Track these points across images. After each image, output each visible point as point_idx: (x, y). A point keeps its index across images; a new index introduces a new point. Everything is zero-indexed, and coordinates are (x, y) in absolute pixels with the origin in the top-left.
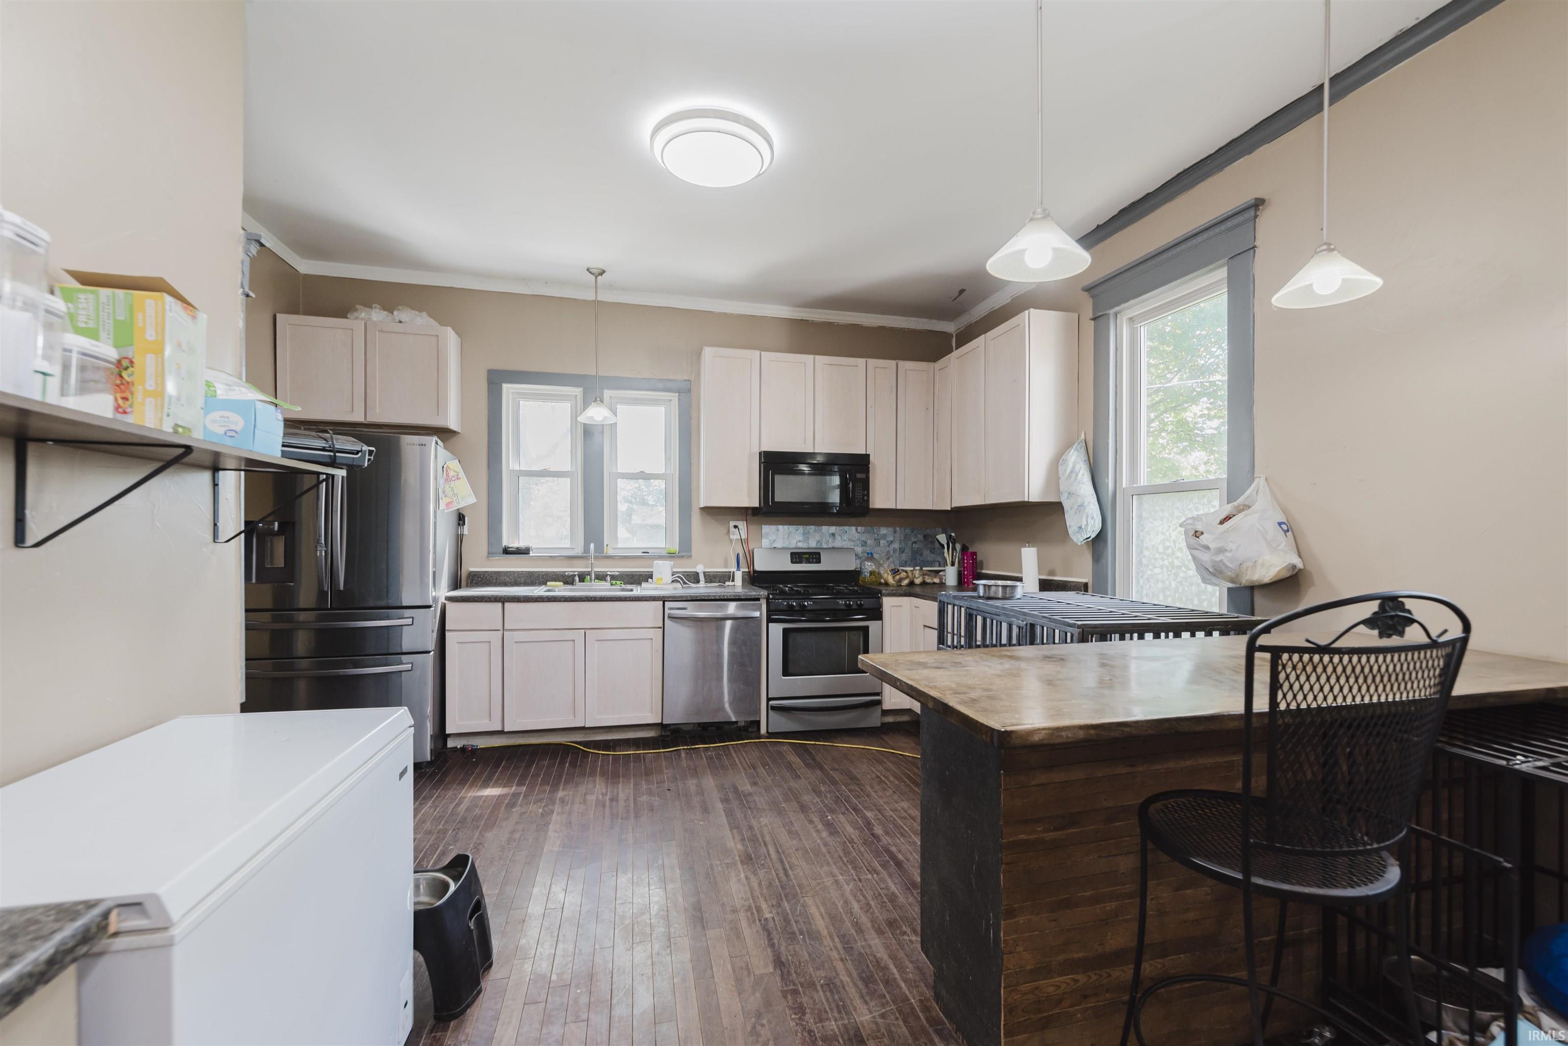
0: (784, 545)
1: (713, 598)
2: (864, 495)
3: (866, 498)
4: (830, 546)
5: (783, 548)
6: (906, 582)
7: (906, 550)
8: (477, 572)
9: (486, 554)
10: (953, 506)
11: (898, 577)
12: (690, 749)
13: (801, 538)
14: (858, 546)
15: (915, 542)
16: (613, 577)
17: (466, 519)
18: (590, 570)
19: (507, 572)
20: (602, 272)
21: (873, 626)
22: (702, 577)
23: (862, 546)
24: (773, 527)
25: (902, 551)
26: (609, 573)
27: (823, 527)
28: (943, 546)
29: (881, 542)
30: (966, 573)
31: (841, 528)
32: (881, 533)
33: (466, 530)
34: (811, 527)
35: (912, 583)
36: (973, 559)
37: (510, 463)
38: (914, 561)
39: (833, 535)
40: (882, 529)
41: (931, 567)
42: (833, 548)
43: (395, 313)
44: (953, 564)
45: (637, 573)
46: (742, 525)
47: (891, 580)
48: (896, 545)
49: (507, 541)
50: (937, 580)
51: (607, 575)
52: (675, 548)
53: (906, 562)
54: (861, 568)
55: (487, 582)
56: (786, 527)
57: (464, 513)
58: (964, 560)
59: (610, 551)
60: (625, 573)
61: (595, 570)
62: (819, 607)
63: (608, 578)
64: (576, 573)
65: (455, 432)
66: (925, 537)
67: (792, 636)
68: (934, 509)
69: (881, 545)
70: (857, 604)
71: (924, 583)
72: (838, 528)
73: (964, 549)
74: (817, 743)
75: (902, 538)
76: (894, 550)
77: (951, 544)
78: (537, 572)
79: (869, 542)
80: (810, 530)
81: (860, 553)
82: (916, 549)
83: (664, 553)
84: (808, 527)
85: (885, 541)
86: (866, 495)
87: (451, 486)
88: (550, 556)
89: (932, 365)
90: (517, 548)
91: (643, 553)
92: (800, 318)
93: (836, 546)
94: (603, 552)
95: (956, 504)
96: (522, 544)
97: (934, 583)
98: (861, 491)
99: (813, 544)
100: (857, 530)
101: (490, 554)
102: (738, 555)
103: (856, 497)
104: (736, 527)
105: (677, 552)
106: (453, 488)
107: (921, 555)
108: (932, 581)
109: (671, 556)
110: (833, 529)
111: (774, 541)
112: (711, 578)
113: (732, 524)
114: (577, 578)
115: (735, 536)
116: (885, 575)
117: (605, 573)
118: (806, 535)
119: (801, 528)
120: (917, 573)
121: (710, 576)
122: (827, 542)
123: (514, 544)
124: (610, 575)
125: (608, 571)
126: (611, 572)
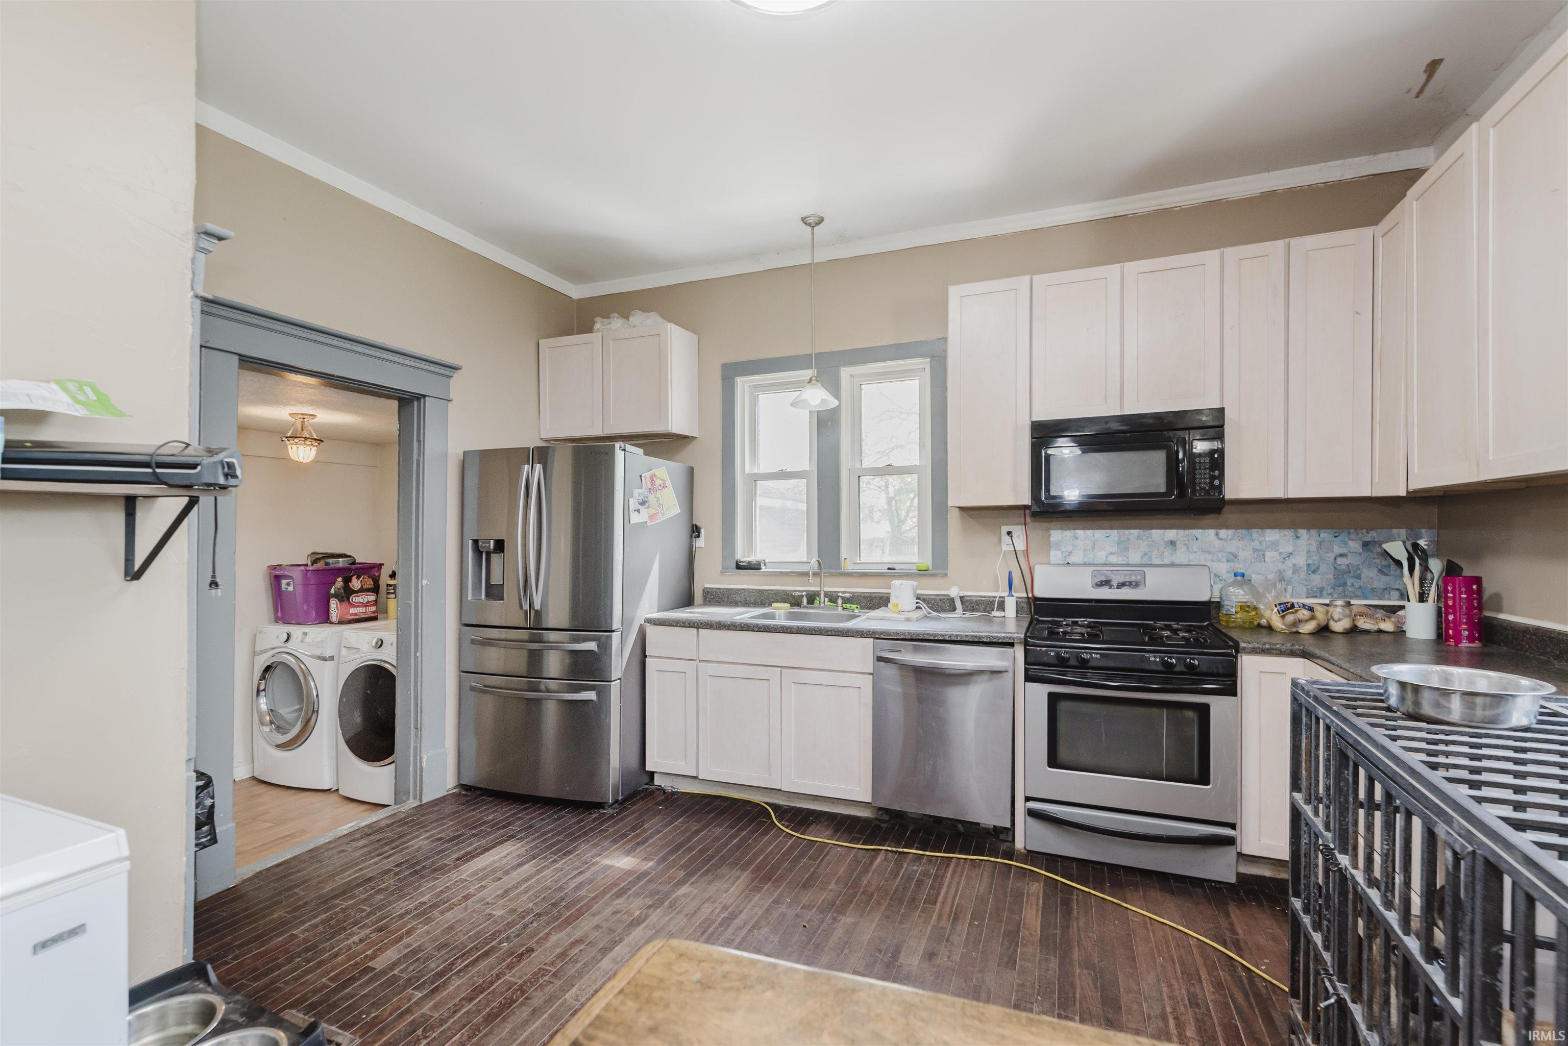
0: (1086, 560)
1: (941, 638)
2: (1213, 478)
3: (1217, 482)
4: (1167, 561)
5: (1085, 564)
6: (1309, 627)
7: (1323, 568)
8: (710, 588)
9: (720, 569)
10: (1412, 487)
11: (1290, 618)
12: (896, 852)
13: (1115, 549)
14: (1219, 561)
15: (1342, 555)
16: (846, 600)
17: (703, 531)
18: (818, 589)
19: (738, 590)
20: (821, 220)
21: (1218, 705)
22: (958, 604)
23: (1228, 561)
24: (1069, 534)
25: (1313, 570)
26: (840, 594)
27: (1154, 531)
28: (1399, 563)
29: (1268, 554)
30: (1451, 617)
31: (1187, 532)
32: (1267, 539)
33: (700, 543)
34: (1132, 531)
35: (1324, 631)
36: (1469, 592)
37: (744, 466)
38: (1341, 589)
39: (1172, 543)
40: (1269, 532)
41: (1380, 599)
42: (1172, 565)
43: (631, 319)
44: (1422, 598)
45: (876, 595)
46: (1018, 531)
47: (1277, 623)
48: (1300, 560)
49: (742, 555)
50: (1388, 626)
51: (839, 596)
52: (928, 562)
53: (1321, 590)
54: (1221, 598)
55: (720, 600)
56: (1089, 532)
57: (698, 524)
58: (1446, 591)
59: (848, 567)
60: (863, 595)
61: (826, 589)
62: (1111, 664)
63: (840, 601)
64: (804, 593)
65: (686, 437)
66: (1366, 545)
67: (1063, 706)
68: (1374, 495)
69: (1267, 560)
70: (1186, 665)
71: (1353, 631)
72: (1181, 532)
73: (1451, 570)
75: (1314, 548)
76: (1296, 570)
77: (1417, 561)
78: (767, 590)
79: (1242, 555)
80: (1131, 537)
81: (1224, 572)
82: (1343, 567)
83: (913, 569)
84: (1127, 532)
85: (1276, 554)
86: (1216, 478)
87: (657, 496)
88: (781, 572)
89: (1368, 231)
90: (748, 562)
91: (889, 569)
92: (1113, 215)
93: (1177, 561)
94: (840, 568)
95: (1417, 484)
96: (753, 558)
97: (1380, 631)
98: (1208, 471)
99: (1135, 557)
100: (1217, 535)
101: (725, 569)
102: (1010, 573)
103: (1197, 481)
104: (1009, 533)
105: (930, 568)
106: (658, 498)
107: (1359, 577)
108: (1375, 628)
109: (922, 573)
110: (1171, 534)
111: (1071, 552)
112: (970, 605)
113: (1005, 529)
114: (805, 600)
115: (1006, 547)
116: (1267, 613)
117: (834, 594)
118: (1124, 547)
119: (1114, 534)
120: (1338, 611)
121: (971, 602)
122: (1162, 555)
123: (746, 559)
124: (841, 597)
125: (839, 592)
126: (843, 593)
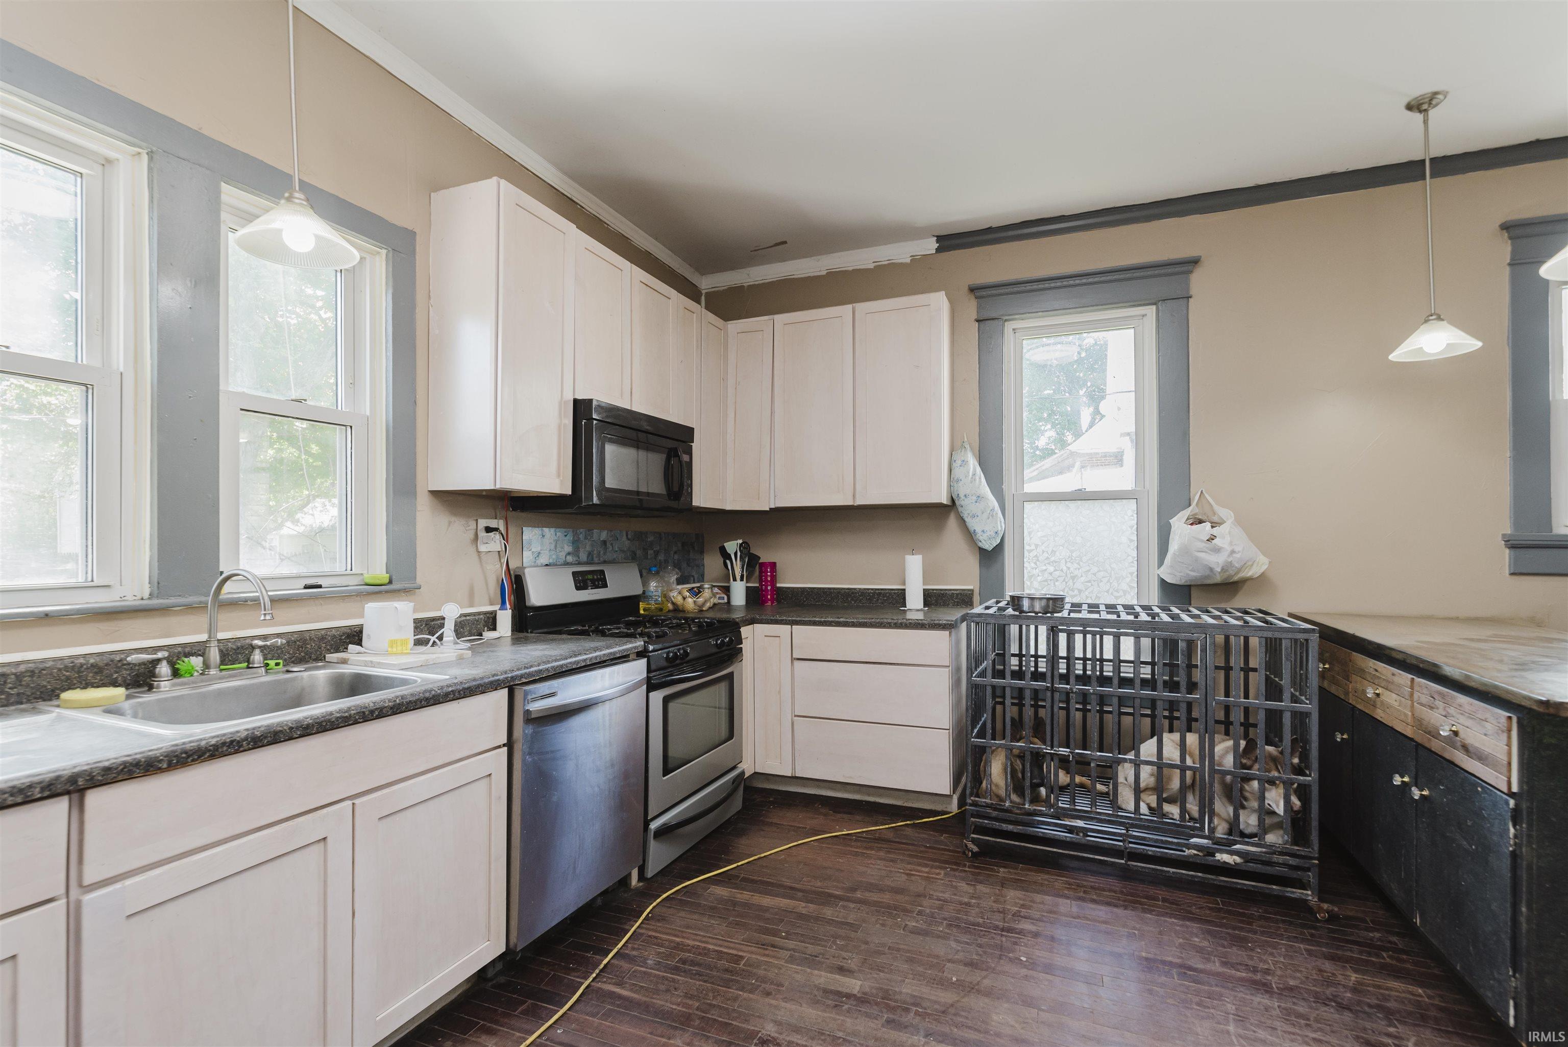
0: (551, 561)
3: (689, 490)
5: (558, 565)
13: (570, 549)
14: (628, 559)
16: (269, 652)
18: (204, 637)
21: (737, 670)
23: (632, 559)
24: (537, 531)
25: (666, 564)
26: (256, 643)
27: (594, 531)
29: (649, 552)
31: (612, 533)
32: (648, 540)
34: (581, 530)
36: (775, 571)
50: (725, 600)
51: (253, 647)
52: (382, 570)
56: (553, 531)
61: (221, 635)
63: (257, 657)
64: (160, 655)
66: (684, 545)
70: (726, 643)
72: (609, 532)
74: (740, 864)
75: (666, 547)
79: (638, 553)
80: (581, 536)
82: (676, 561)
84: (578, 531)
85: (652, 552)
86: (689, 486)
91: (306, 587)
97: (722, 604)
98: (685, 479)
100: (627, 535)
102: (501, 580)
103: (682, 487)
104: (490, 529)
105: (392, 581)
107: (680, 568)
109: (380, 589)
110: (604, 534)
111: (539, 553)
113: (483, 523)
114: (164, 669)
116: (679, 599)
117: (245, 644)
118: (576, 544)
119: (570, 532)
124: (260, 647)
125: (254, 637)
126: (265, 637)
